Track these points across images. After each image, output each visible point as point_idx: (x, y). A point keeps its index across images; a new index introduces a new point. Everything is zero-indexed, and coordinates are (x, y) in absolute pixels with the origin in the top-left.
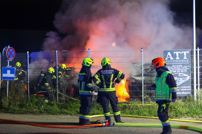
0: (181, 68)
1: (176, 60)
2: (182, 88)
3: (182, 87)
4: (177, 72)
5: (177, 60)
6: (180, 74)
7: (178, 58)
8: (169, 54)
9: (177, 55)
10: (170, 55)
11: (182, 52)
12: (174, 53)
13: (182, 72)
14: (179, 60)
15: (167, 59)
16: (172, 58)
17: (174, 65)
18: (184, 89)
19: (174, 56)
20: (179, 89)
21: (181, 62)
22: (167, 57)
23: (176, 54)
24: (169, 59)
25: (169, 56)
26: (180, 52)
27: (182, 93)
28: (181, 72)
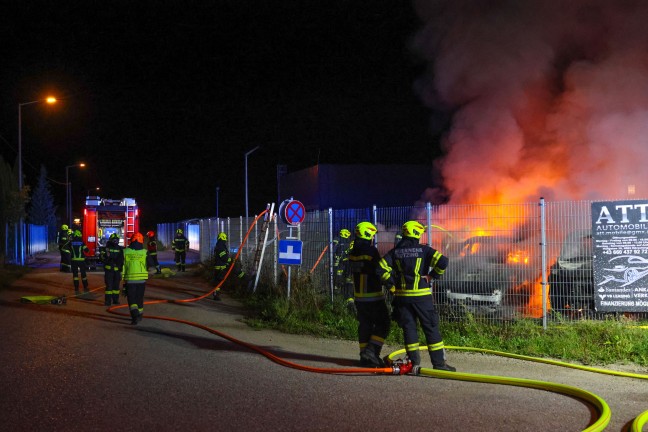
0: (633, 243)
1: (620, 224)
2: (637, 293)
3: (636, 290)
4: (623, 254)
5: (624, 224)
6: (632, 257)
7: (625, 220)
8: (605, 210)
9: (624, 211)
10: (607, 213)
11: (636, 206)
12: (617, 207)
13: (635, 252)
14: (628, 224)
15: (599, 222)
16: (611, 221)
17: (615, 235)
18: (642, 295)
19: (617, 215)
20: (630, 293)
21: (634, 230)
22: (600, 218)
23: (620, 209)
24: (604, 222)
25: (604, 215)
26: (631, 206)
27: (638, 304)
28: (633, 254)
